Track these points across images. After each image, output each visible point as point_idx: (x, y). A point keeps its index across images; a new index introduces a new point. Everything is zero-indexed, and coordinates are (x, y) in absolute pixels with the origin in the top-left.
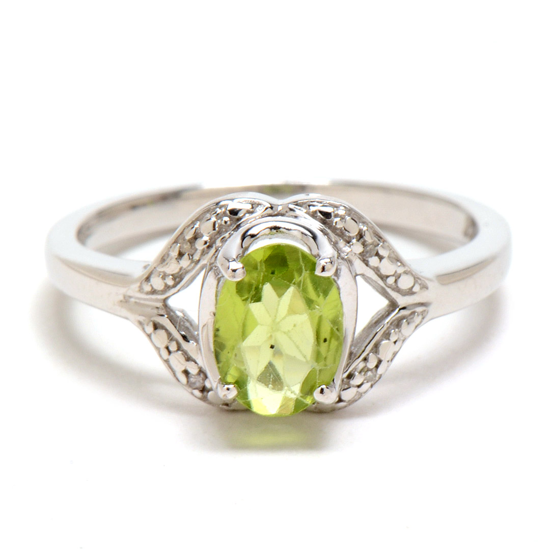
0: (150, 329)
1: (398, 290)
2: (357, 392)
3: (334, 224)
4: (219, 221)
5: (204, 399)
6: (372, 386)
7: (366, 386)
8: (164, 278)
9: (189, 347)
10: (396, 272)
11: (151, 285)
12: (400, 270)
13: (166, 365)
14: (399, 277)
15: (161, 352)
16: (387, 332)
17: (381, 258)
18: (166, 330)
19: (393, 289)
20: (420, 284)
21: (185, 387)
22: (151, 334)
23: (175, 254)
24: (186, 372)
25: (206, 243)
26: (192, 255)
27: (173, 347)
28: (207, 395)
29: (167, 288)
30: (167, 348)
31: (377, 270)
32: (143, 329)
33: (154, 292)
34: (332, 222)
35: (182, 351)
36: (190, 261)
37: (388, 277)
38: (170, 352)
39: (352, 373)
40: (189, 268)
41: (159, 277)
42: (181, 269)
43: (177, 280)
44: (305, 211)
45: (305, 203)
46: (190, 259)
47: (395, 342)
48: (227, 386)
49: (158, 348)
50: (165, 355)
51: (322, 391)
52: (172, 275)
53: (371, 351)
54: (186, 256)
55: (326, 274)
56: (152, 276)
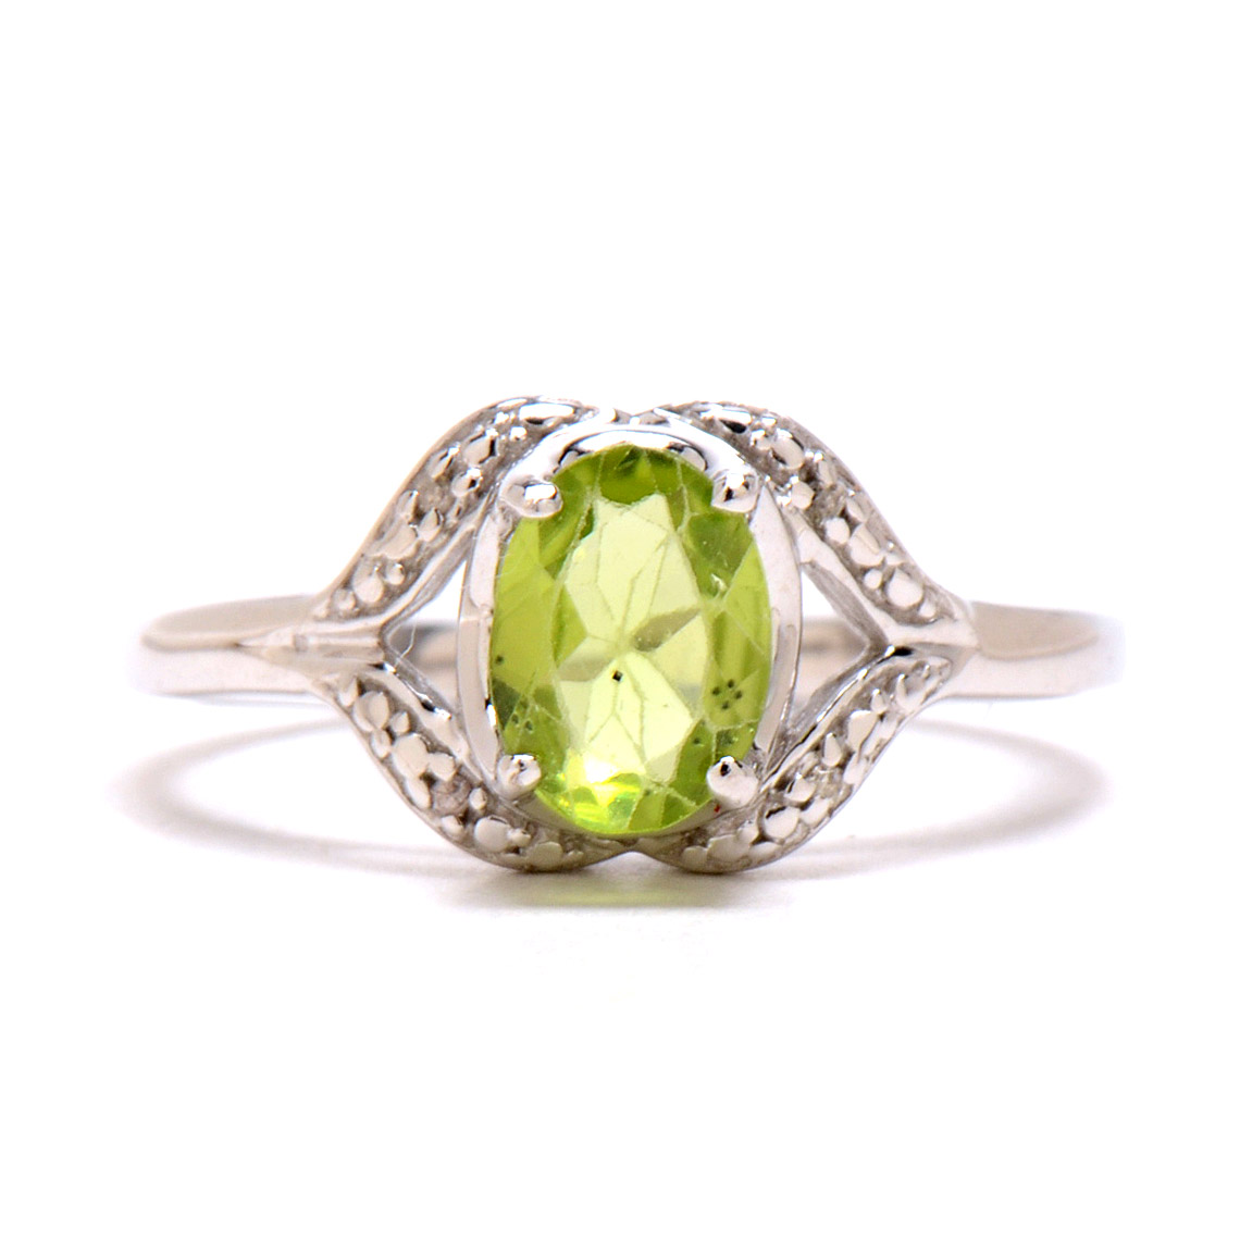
0: (349, 697)
1: (887, 607)
2: (800, 821)
3: (752, 444)
4: (503, 437)
5: (466, 843)
6: (831, 812)
7: (818, 810)
8: (382, 573)
9: (437, 722)
10: (884, 562)
11: (355, 596)
12: (893, 561)
13: (385, 770)
14: (891, 577)
15: (373, 745)
16: (865, 695)
17: (852, 524)
18: (387, 693)
19: (878, 605)
20: (937, 604)
21: (425, 816)
22: (351, 707)
23: (407, 513)
24: (429, 780)
25: (473, 483)
26: (444, 514)
27: (401, 724)
28: (473, 831)
29: (391, 594)
30: (388, 730)
31: (843, 553)
32: (336, 699)
33: (362, 612)
34: (748, 440)
35: (421, 732)
36: (438, 529)
37: (865, 571)
38: (392, 737)
39: (789, 775)
40: (436, 545)
41: (370, 574)
42: (419, 547)
43: (411, 576)
44: (690, 421)
45: (689, 407)
46: (438, 524)
47: (882, 717)
48: (518, 758)
49: (367, 736)
50: (383, 749)
51: (725, 770)
52: (401, 562)
53: (830, 729)
54: (431, 516)
55: (734, 507)
56: (357, 574)
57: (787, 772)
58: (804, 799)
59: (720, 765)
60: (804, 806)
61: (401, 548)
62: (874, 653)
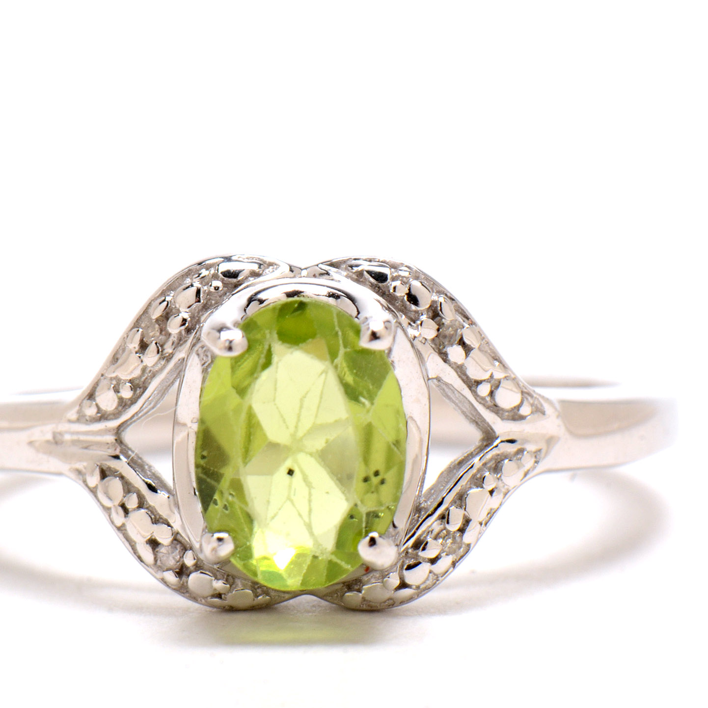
0: (94, 479)
1: (495, 409)
2: (430, 572)
3: (392, 291)
4: (205, 288)
5: (182, 590)
6: (454, 564)
7: (444, 563)
8: (117, 391)
9: (159, 501)
10: (492, 376)
11: (97, 405)
12: (499, 375)
13: (121, 536)
14: (497, 387)
15: (111, 517)
16: (478, 476)
17: (467, 349)
18: (122, 478)
19: (488, 408)
20: (532, 405)
21: (150, 570)
22: (96, 487)
23: (135, 345)
24: (154, 543)
25: (184, 320)
26: (162, 346)
27: (132, 502)
28: (187, 582)
29: (124, 404)
30: (123, 506)
31: (460, 370)
32: (85, 482)
33: (102, 416)
34: (388, 287)
35: (147, 508)
36: (158, 356)
37: (478, 383)
38: (126, 511)
39: (422, 538)
40: (157, 368)
41: (109, 389)
42: (144, 370)
43: (138, 391)
44: (345, 273)
45: (344, 262)
46: (158, 352)
47: (491, 492)
48: (217, 535)
49: (107, 510)
50: (119, 519)
51: (373, 542)
52: (130, 381)
53: (453, 502)
54: (152, 347)
55: (376, 346)
56: (98, 389)
57: (421, 535)
58: (433, 556)
59: (368, 539)
60: (433, 561)
61: (131, 370)
62: (485, 444)
